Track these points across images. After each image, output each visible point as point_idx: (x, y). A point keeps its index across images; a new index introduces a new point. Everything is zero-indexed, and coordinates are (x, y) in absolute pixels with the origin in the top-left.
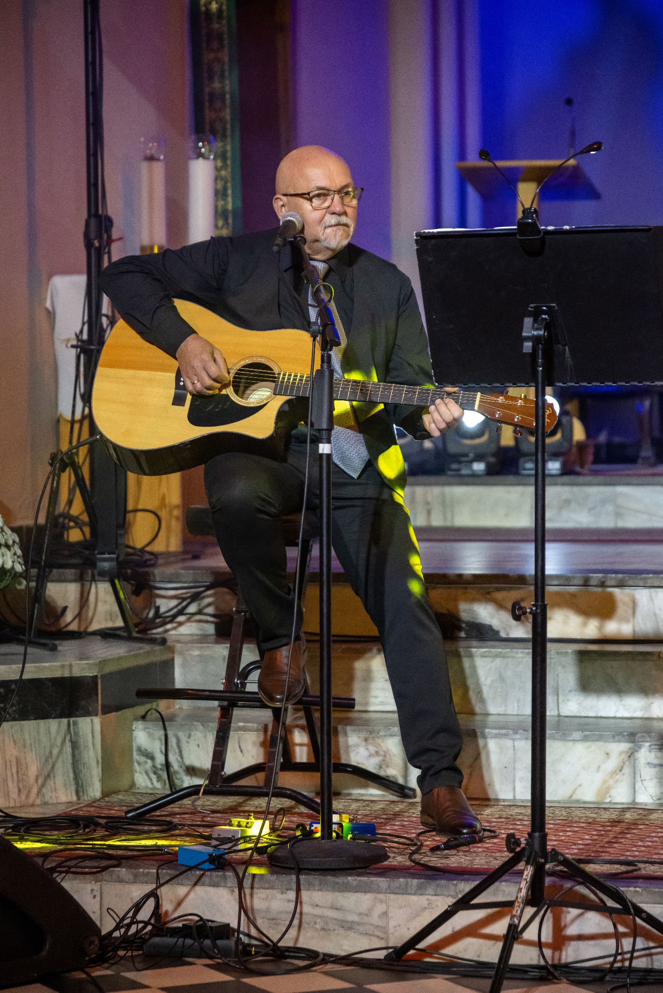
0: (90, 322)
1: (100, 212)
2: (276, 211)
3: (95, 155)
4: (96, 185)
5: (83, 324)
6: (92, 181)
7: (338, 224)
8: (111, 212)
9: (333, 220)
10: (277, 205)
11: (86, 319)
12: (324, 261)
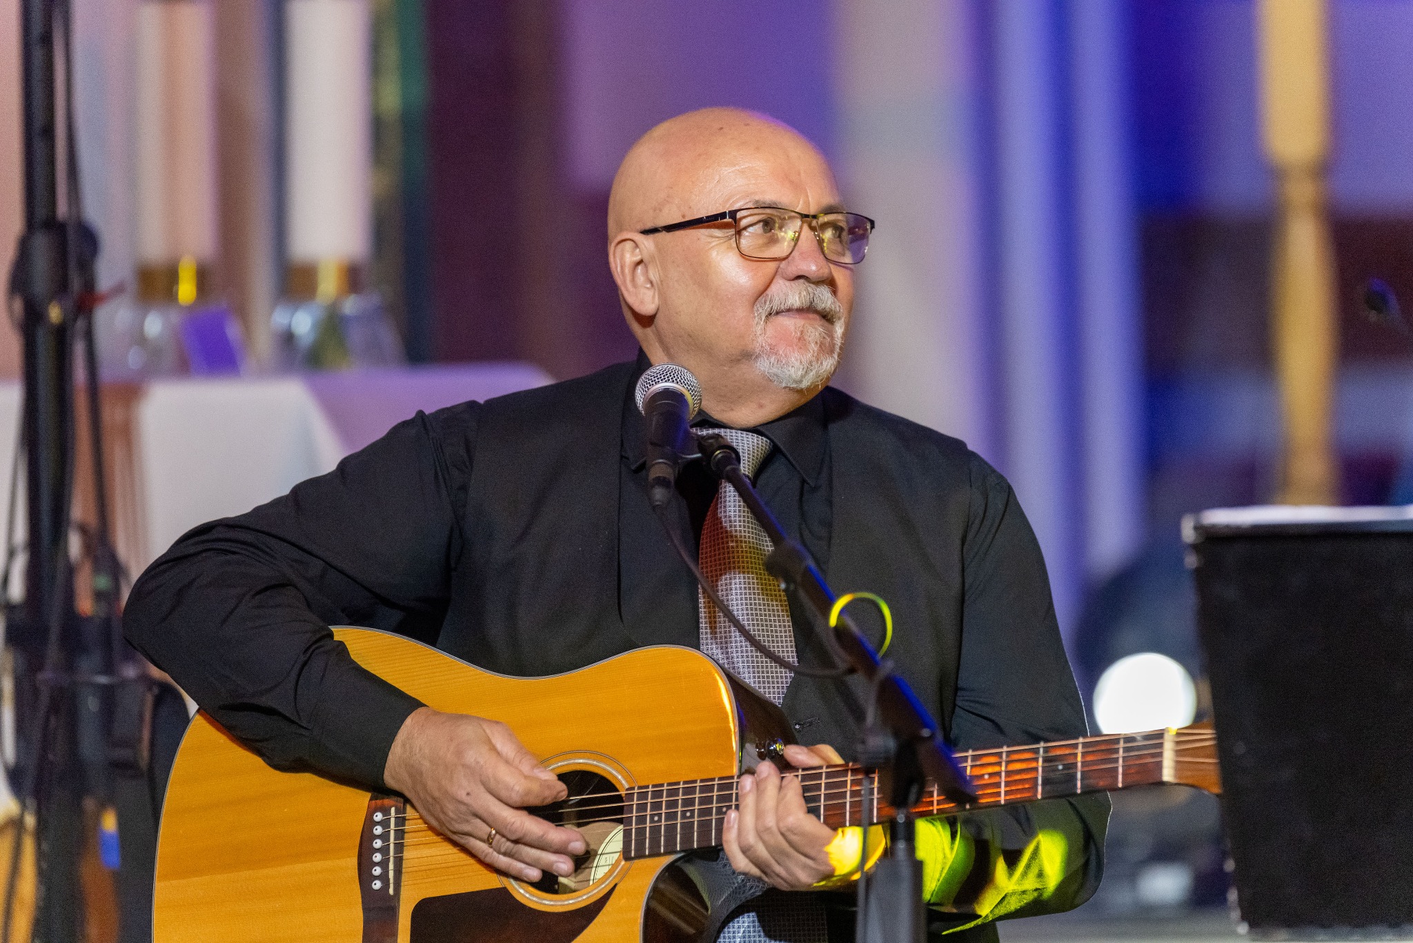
0: (34, 543)
1: (62, 209)
2: (619, 279)
3: (47, 40)
4: (48, 132)
5: (11, 554)
6: (39, 122)
7: (808, 310)
8: (94, 212)
9: (795, 295)
10: (622, 258)
11: (21, 534)
12: (755, 430)
